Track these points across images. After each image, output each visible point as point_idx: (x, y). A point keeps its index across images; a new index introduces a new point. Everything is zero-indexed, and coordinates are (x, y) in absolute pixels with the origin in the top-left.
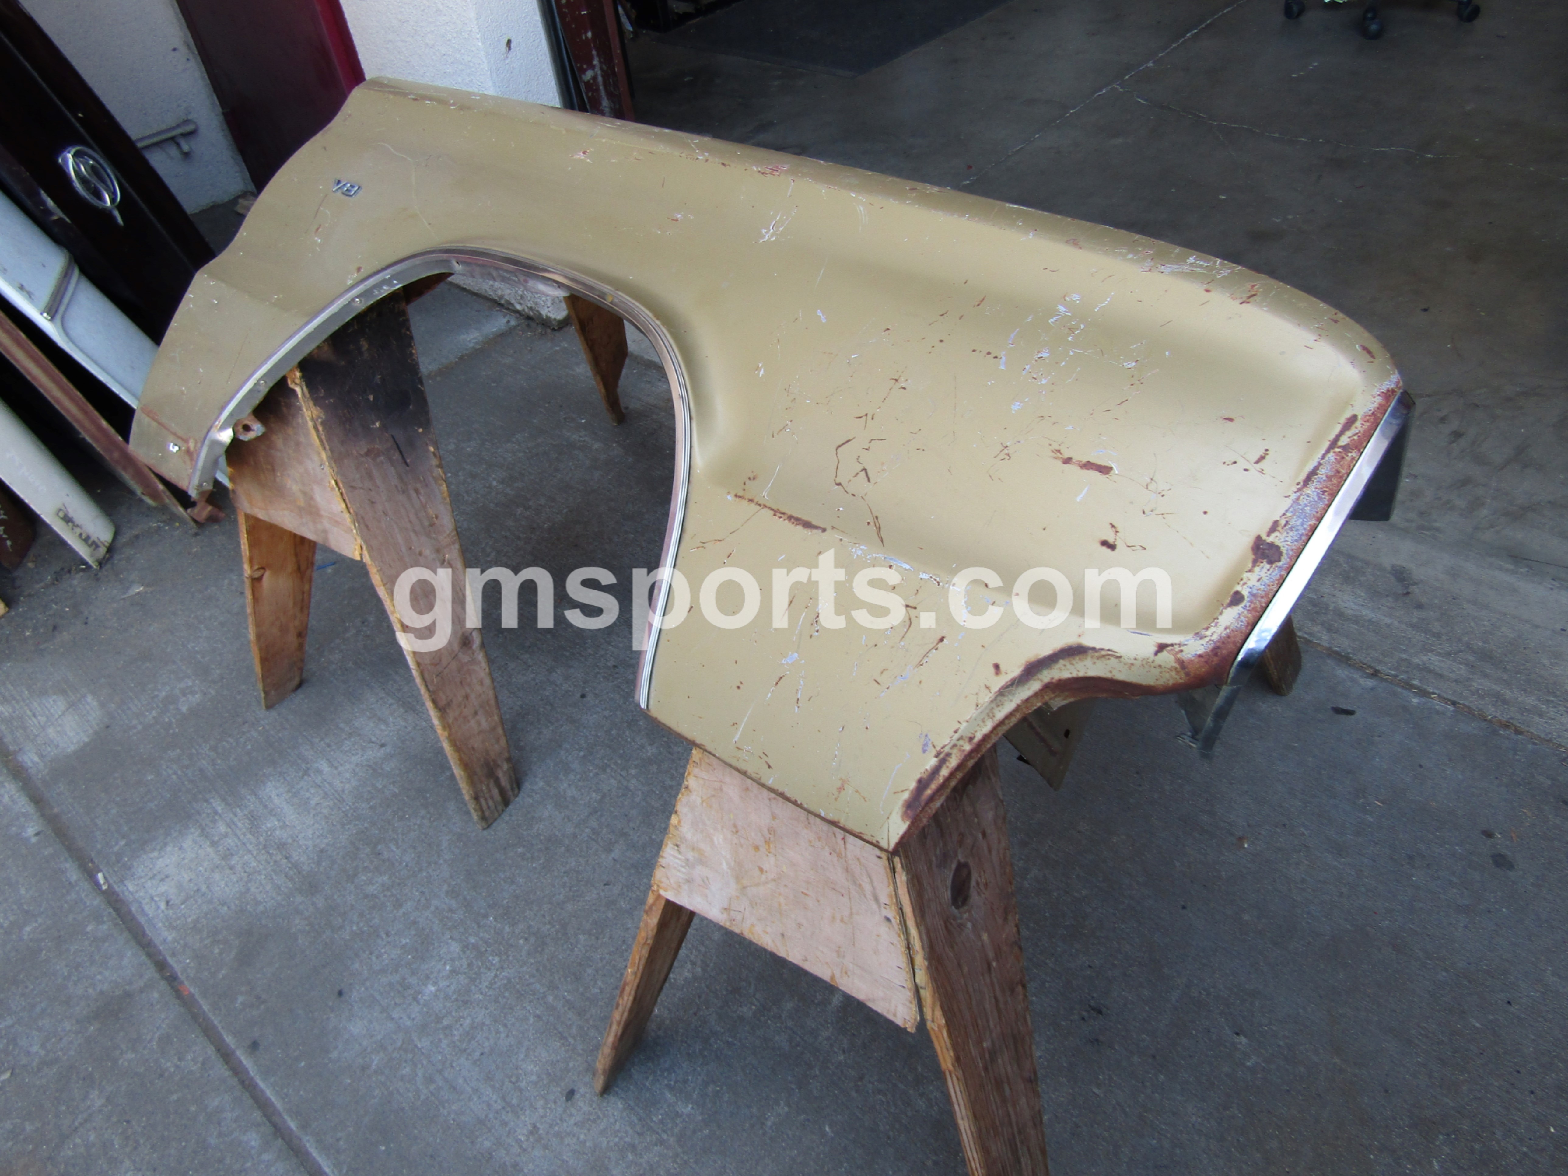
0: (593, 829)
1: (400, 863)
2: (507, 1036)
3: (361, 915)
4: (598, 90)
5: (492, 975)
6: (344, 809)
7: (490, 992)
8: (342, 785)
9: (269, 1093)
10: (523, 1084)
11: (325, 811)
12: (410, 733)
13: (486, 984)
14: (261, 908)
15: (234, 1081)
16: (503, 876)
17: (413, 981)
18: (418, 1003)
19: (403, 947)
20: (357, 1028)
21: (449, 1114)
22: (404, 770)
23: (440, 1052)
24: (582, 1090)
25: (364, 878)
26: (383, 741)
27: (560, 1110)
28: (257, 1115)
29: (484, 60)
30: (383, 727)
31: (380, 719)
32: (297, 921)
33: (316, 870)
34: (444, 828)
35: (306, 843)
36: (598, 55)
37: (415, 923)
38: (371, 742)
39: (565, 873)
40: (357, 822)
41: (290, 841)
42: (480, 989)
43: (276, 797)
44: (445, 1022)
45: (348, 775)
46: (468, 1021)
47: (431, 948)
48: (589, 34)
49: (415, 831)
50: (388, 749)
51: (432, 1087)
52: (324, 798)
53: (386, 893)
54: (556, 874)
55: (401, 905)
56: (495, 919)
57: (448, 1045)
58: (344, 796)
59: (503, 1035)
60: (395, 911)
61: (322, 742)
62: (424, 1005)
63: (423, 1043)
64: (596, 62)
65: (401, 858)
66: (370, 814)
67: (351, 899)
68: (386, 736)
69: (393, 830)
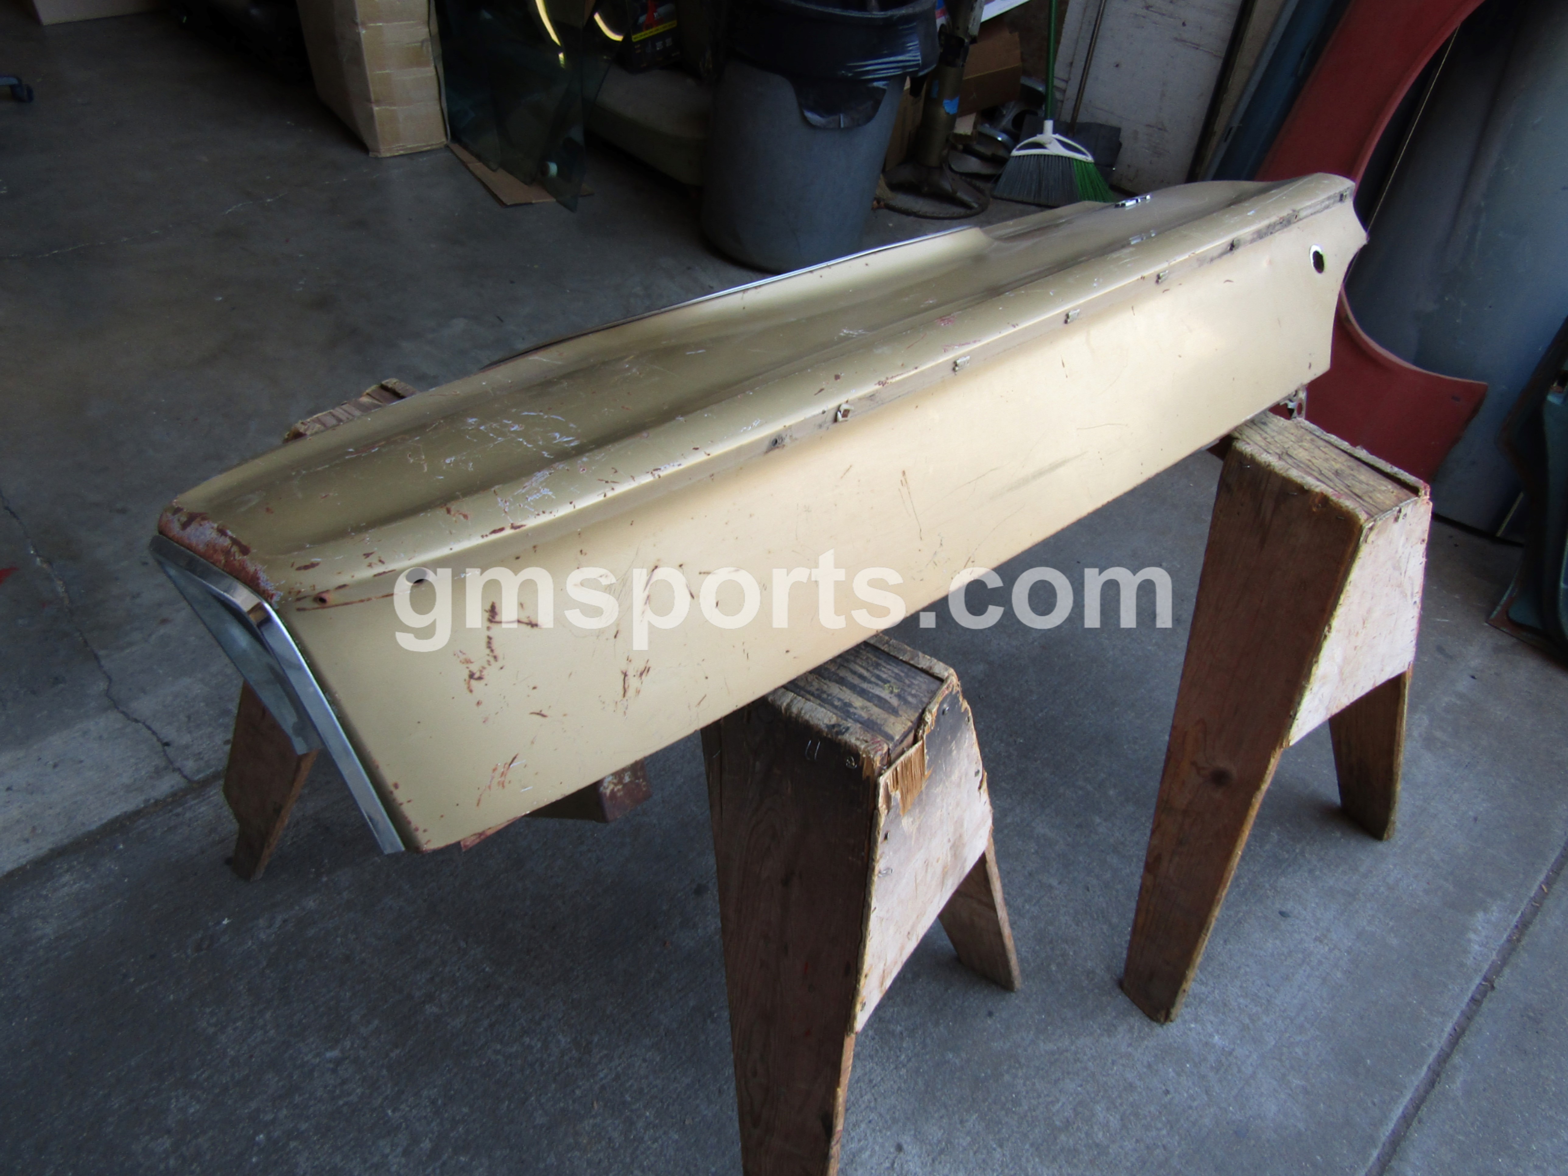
0: (1026, 901)
2: (1248, 966)
3: (1147, 1128)
7: (1211, 983)
10: (1285, 950)
12: (881, 1115)
13: (1203, 988)
16: (1086, 982)
17: (1212, 1058)
18: (1233, 1050)
19: (1178, 1074)
20: (1271, 1108)
21: (1325, 1008)
22: (943, 1111)
23: (1276, 1023)
24: (1278, 906)
25: (1100, 1135)
26: (892, 1150)
27: (1298, 922)
30: (866, 1155)
31: (852, 1162)
34: (1030, 1050)
37: (1149, 1066)
39: (1077, 925)
40: (1024, 1159)
42: (1209, 993)
44: (1247, 1021)
46: (1241, 1000)
47: (1176, 1045)
49: (1034, 1084)
50: (906, 1139)
51: (1307, 1025)
53: (1117, 1104)
54: (1080, 933)
55: (1131, 1085)
57: (1268, 1015)
59: (1248, 970)
62: (1234, 1044)
63: (1271, 1040)
65: (1072, 1095)
66: (1010, 1144)
67: (1129, 1145)
68: (882, 1146)
69: (1034, 1110)
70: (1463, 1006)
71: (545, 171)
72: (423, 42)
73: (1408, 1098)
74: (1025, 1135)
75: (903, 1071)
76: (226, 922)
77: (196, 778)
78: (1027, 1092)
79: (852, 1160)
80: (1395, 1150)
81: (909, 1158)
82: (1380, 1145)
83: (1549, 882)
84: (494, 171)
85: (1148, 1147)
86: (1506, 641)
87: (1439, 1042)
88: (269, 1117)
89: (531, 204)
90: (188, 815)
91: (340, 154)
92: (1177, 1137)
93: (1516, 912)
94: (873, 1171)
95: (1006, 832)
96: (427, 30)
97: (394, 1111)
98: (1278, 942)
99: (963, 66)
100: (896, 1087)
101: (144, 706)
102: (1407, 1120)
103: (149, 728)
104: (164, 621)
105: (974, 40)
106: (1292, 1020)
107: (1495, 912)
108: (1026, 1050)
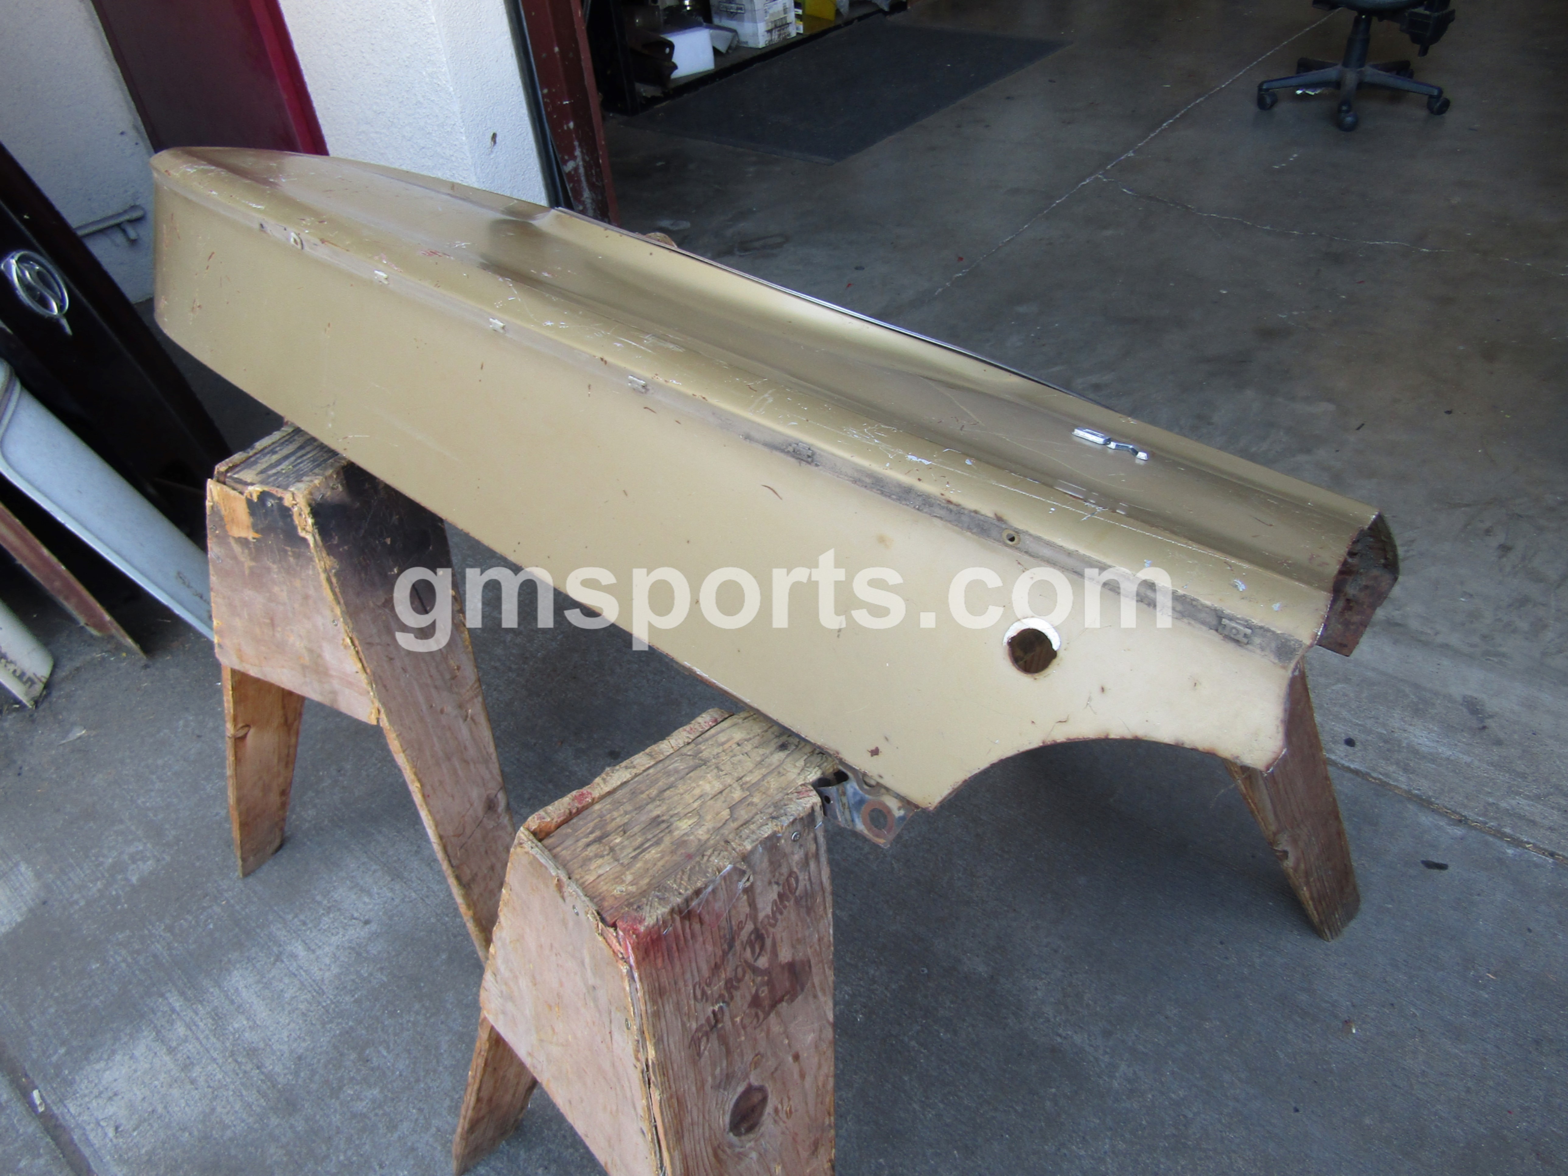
1: (393, 1072)
3: (349, 1140)
4: (579, 181)
6: (324, 1004)
8: (321, 973)
11: (302, 1007)
12: (397, 906)
14: (229, 1133)
22: (393, 953)
25: (351, 1092)
26: (367, 917)
29: (468, 155)
30: (367, 900)
31: (362, 890)
32: (272, 1151)
33: (294, 1082)
34: (443, 1026)
35: (282, 1047)
36: (580, 145)
37: (413, 1149)
38: (353, 918)
40: (340, 1020)
41: (262, 1045)
43: (244, 990)
45: (327, 961)
48: (571, 125)
49: (408, 1030)
50: (374, 927)
52: (300, 989)
53: (377, 1111)
55: (395, 1127)
58: (324, 987)
60: (389, 1135)
61: (296, 920)
64: (578, 153)
65: (393, 1065)
66: (355, 1009)
67: (336, 1119)
68: (371, 910)
69: (383, 1030)
75: (433, 920)
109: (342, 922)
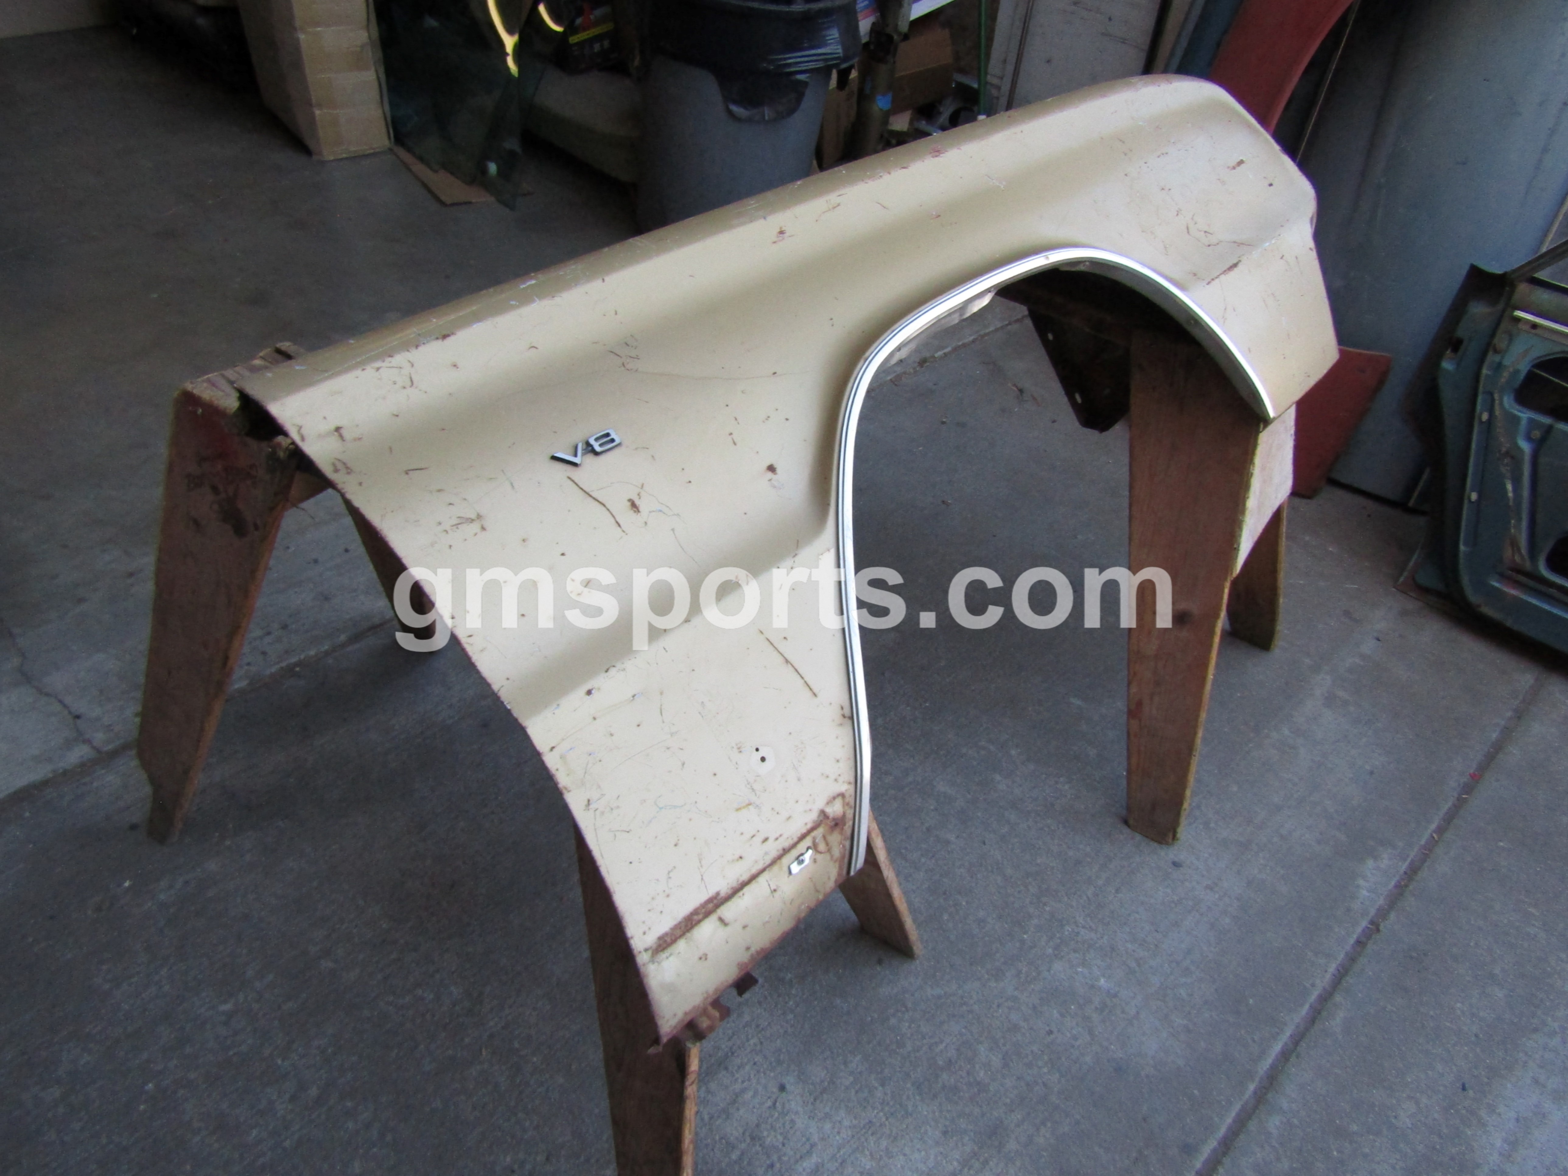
0: (922, 855)
2: (1137, 913)
3: (1029, 1066)
5: (1083, 930)
7: (1100, 930)
9: (1229, 1120)
10: (1176, 898)
11: (884, 1143)
12: (765, 1057)
13: (1093, 934)
15: (1227, 1161)
17: (1096, 1000)
18: (1118, 992)
19: (1062, 1015)
20: (1152, 1046)
21: (1211, 952)
22: (828, 1053)
23: (1162, 967)
25: (982, 1074)
26: (775, 1090)
27: (1190, 871)
28: (1252, 1125)
30: (749, 1095)
31: (734, 1102)
32: (1041, 1140)
33: (972, 1134)
34: (917, 994)
35: (932, 1157)
37: (1034, 1008)
39: (972, 877)
40: (904, 1097)
42: (1098, 939)
44: (1133, 965)
46: (1129, 945)
47: (1062, 988)
49: (919, 1026)
50: (789, 1080)
51: (1193, 968)
53: (1000, 1044)
54: (973, 885)
55: (1015, 1026)
56: (1025, 933)
57: (1155, 959)
59: (1137, 916)
62: (1120, 986)
63: (1156, 983)
65: (956, 1036)
66: (892, 1083)
67: (1009, 1082)
68: (765, 1087)
69: (918, 1051)
70: (1348, 948)
71: (484, 171)
72: (363, 46)
73: (1288, 1034)
74: (908, 1075)
75: (790, 1016)
76: (127, 884)
77: (106, 749)
78: (912, 1035)
79: (735, 1100)
80: (1271, 1084)
81: (791, 1098)
82: (1257, 1079)
83: (1440, 830)
84: (436, 172)
85: (1028, 1085)
86: (1412, 605)
87: (1322, 982)
88: (160, 1067)
89: (470, 203)
90: (95, 784)
91: (283, 157)
92: (1057, 1075)
93: (1405, 860)
94: (755, 1110)
95: (907, 790)
96: (366, 34)
97: (283, 1060)
98: (1169, 891)
99: (894, 62)
100: (782, 1031)
101: (57, 680)
102: (1285, 1055)
103: (60, 701)
104: (81, 600)
105: (906, 37)
106: (1178, 963)
107: (1385, 860)
108: (913, 995)
109: (778, 1118)
